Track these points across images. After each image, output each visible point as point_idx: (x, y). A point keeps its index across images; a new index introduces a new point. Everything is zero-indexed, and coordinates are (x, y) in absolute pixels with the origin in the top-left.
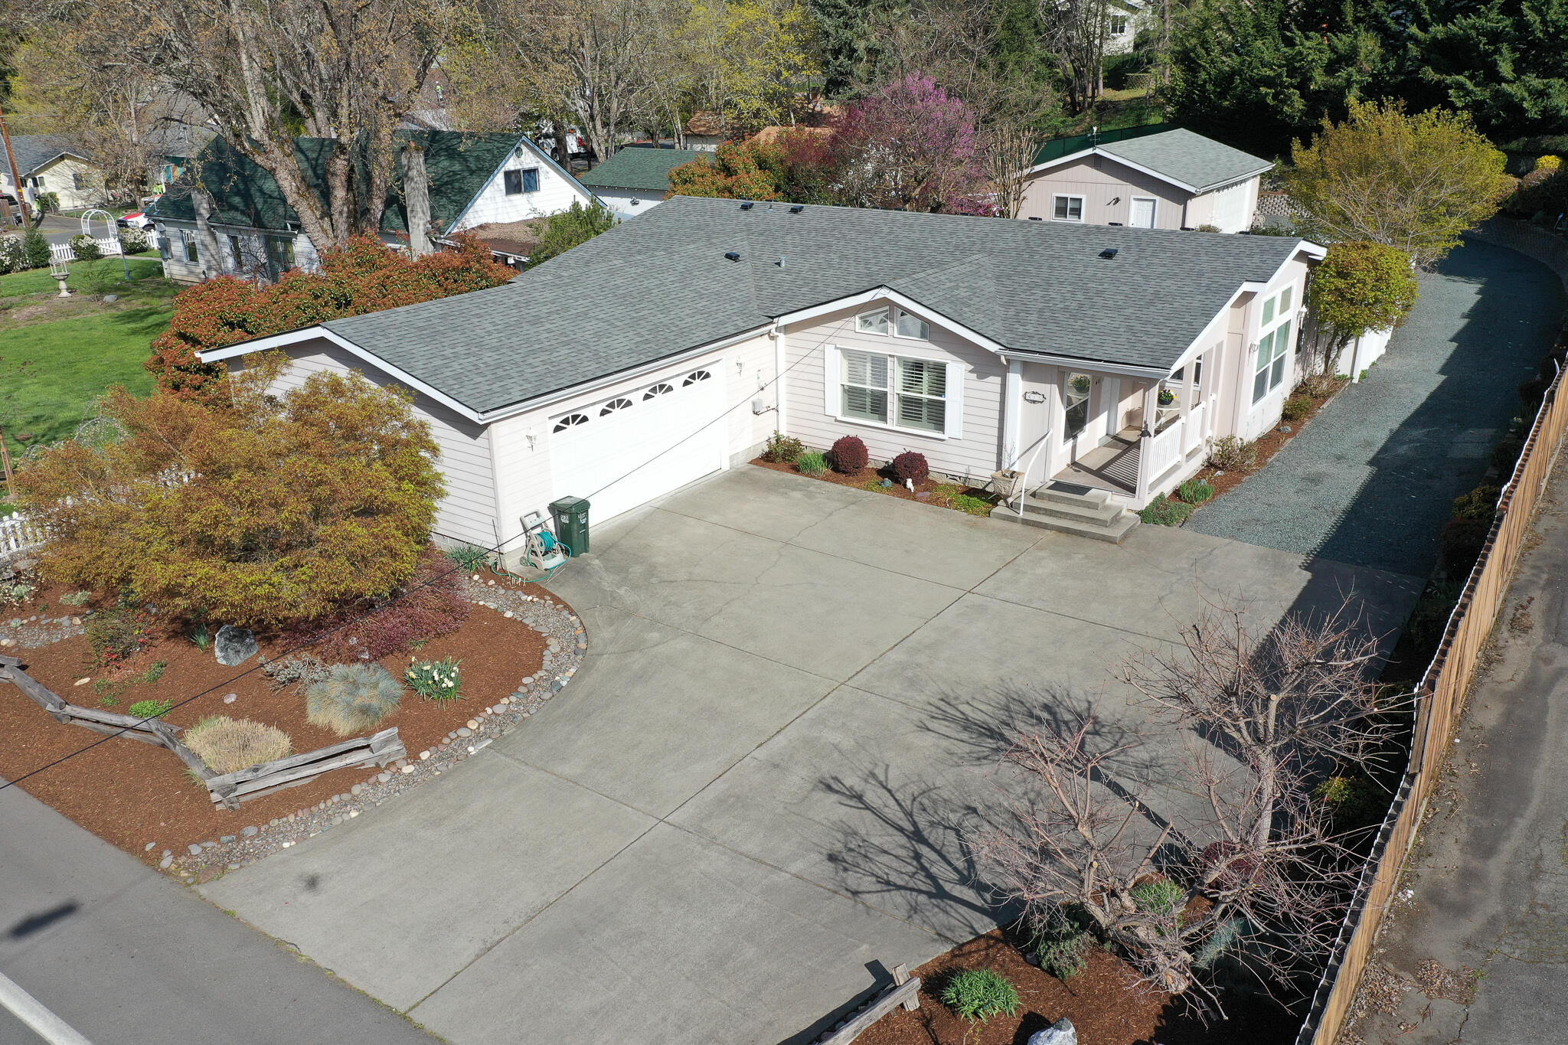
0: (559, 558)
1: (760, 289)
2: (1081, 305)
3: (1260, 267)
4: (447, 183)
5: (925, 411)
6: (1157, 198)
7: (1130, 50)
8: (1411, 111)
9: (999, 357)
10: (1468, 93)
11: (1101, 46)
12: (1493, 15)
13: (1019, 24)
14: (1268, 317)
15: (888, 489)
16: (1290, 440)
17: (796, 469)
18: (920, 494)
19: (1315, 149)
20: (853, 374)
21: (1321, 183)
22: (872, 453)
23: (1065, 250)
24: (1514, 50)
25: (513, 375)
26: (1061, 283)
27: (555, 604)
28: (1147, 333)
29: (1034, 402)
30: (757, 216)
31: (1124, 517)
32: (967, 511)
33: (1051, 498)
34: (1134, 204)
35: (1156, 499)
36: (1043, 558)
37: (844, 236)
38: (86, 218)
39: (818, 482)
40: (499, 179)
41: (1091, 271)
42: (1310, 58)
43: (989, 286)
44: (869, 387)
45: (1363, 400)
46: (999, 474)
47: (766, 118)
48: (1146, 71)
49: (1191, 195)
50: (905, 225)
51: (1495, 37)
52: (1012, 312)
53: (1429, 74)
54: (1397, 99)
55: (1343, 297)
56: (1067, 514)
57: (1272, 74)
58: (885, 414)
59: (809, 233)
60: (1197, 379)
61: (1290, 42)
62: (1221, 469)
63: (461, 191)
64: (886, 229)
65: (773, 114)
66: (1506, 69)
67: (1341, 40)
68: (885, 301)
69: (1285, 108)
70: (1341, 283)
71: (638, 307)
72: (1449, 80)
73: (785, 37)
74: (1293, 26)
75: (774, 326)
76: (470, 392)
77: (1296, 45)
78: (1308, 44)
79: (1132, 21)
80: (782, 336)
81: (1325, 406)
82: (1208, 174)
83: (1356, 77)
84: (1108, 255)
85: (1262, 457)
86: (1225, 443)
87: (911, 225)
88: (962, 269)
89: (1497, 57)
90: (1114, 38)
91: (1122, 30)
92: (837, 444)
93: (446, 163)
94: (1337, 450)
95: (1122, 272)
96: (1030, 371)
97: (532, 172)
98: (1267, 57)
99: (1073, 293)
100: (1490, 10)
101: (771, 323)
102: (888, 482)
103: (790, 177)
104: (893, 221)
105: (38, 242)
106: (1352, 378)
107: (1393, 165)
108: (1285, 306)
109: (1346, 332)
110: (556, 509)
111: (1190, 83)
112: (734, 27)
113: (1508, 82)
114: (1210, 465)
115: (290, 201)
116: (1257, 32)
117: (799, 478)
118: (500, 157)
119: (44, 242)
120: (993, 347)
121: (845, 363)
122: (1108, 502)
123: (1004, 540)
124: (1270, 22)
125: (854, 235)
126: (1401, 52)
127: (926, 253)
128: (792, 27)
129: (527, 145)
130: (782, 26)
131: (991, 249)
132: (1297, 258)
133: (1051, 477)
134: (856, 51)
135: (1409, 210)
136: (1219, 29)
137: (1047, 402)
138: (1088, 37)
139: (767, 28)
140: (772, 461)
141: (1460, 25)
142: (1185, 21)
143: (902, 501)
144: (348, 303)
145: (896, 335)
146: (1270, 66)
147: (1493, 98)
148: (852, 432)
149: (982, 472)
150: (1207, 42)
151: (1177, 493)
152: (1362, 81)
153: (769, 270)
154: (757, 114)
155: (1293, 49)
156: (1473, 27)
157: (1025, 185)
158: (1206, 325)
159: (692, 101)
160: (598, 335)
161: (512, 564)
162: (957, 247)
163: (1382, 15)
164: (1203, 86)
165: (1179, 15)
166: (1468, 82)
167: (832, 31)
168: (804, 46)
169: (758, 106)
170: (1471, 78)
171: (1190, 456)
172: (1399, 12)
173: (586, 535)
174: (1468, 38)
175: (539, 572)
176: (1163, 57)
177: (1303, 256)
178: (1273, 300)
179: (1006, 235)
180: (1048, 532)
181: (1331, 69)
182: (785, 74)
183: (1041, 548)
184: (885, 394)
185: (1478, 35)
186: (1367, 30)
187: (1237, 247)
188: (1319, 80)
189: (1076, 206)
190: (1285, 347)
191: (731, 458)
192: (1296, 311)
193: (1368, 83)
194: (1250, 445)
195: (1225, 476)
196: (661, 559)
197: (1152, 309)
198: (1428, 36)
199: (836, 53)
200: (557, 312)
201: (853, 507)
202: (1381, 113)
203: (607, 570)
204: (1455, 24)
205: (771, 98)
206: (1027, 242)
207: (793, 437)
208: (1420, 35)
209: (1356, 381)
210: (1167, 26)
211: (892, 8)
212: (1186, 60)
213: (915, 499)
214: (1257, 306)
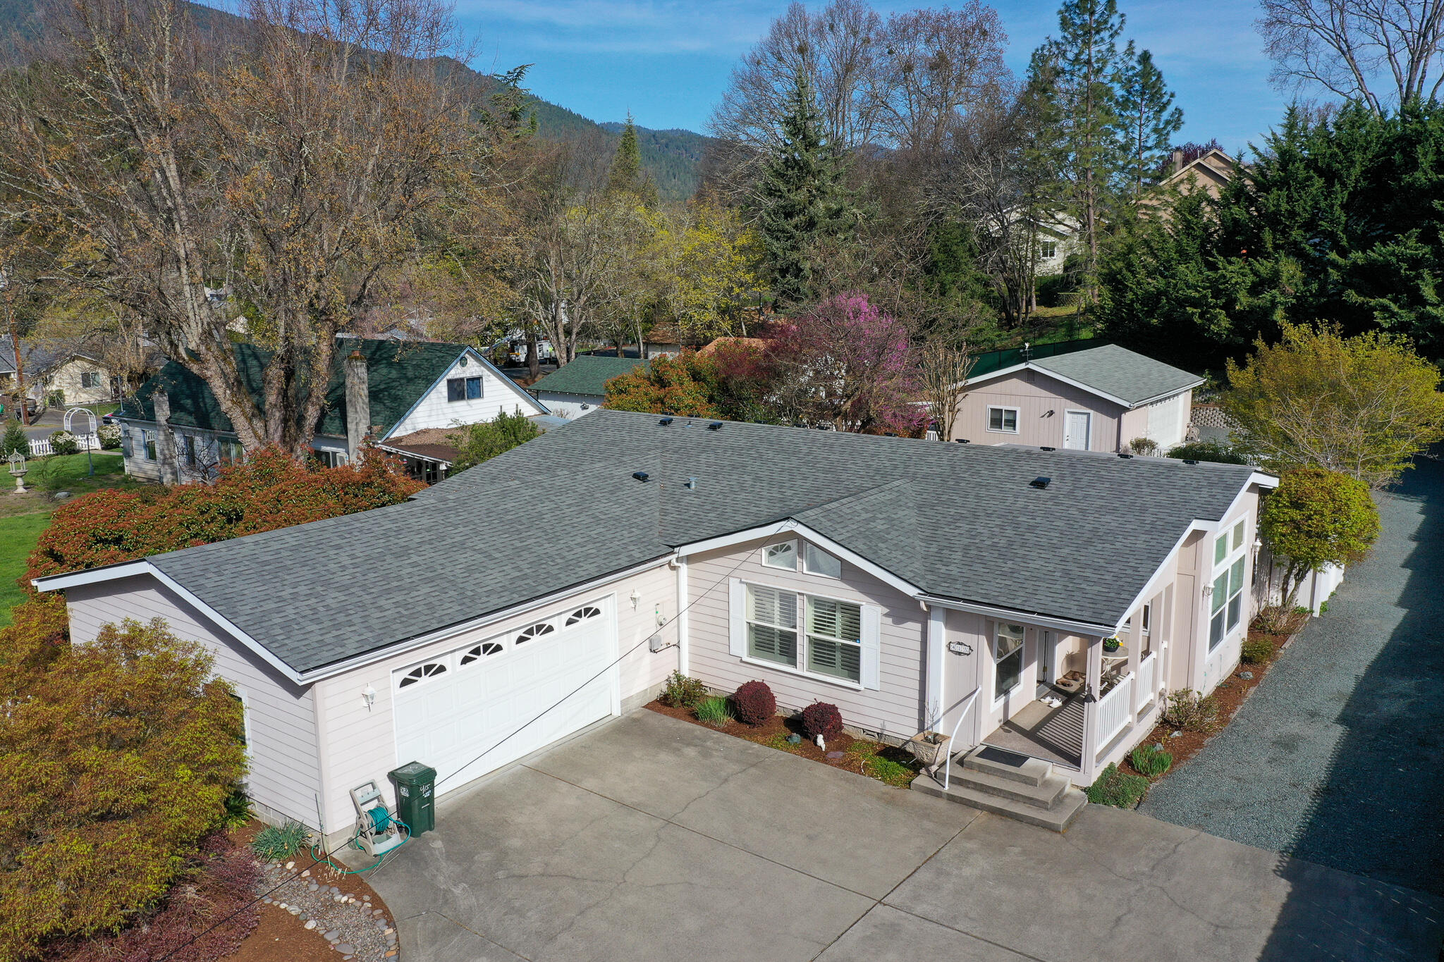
0: (395, 840)
1: (664, 512)
2: (1011, 544)
3: (1210, 503)
4: (385, 390)
5: (838, 656)
6: (1092, 412)
7: (1060, 272)
8: (1346, 334)
9: (918, 602)
10: (1393, 315)
11: (1033, 269)
12: (1412, 242)
13: (954, 248)
14: (1221, 554)
15: (795, 745)
16: (1252, 690)
17: (694, 717)
18: (831, 755)
19: (1250, 369)
20: (761, 611)
21: (1259, 402)
22: (780, 700)
23: (994, 477)
24: (1435, 276)
25: (355, 621)
26: (989, 515)
27: (373, 908)
28: (1086, 579)
29: (960, 654)
30: (675, 432)
31: (1068, 795)
32: (884, 780)
33: (981, 768)
34: (1068, 416)
35: (1105, 772)
36: (972, 852)
37: (761, 456)
38: (68, 416)
39: (717, 735)
40: (442, 387)
41: (1021, 502)
42: (1233, 281)
43: (909, 516)
44: (777, 626)
45: (1327, 639)
46: (920, 737)
47: (719, 329)
48: (1075, 291)
49: (1126, 410)
50: (825, 445)
51: (1416, 263)
52: (934, 549)
53: (1353, 296)
54: (1331, 322)
55: (1299, 528)
56: (1000, 791)
57: (1197, 295)
58: (795, 657)
59: (725, 451)
60: (1145, 625)
61: (1213, 267)
62: (1178, 729)
63: (396, 398)
64: (805, 449)
65: (726, 326)
66: (1429, 292)
67: (1262, 265)
68: (792, 535)
69: (1212, 326)
70: (1296, 515)
71: (524, 534)
72: (1373, 302)
73: (737, 258)
74: (1214, 252)
75: (676, 556)
76: (296, 644)
77: (1219, 269)
78: (1230, 268)
79: (1060, 246)
80: (684, 568)
81: (1286, 645)
82: (1140, 389)
83: (1280, 299)
84: (1040, 484)
85: (1224, 713)
86: (1178, 696)
87: (832, 446)
88: (881, 497)
89: (1419, 282)
90: (1044, 261)
91: (1052, 254)
92: (740, 689)
93: (385, 371)
94: (1307, 704)
95: (1057, 504)
96: (954, 619)
97: (476, 381)
98: (1191, 280)
99: (1001, 527)
100: (1408, 238)
101: (672, 553)
102: (796, 737)
103: (724, 387)
104: (813, 441)
105: (18, 438)
106: (1312, 611)
107: (1334, 386)
108: (1238, 542)
109: (1304, 564)
110: (395, 777)
111: (1118, 304)
112: (690, 248)
113: (1432, 305)
114: (1165, 723)
115: (223, 408)
116: (1180, 256)
117: (697, 729)
118: (446, 366)
119: (23, 437)
120: (911, 591)
121: (752, 598)
122: (1049, 775)
123: (928, 825)
124: (1192, 247)
125: (771, 454)
126: (1322, 276)
127: (844, 476)
128: (743, 250)
129: (471, 355)
130: (734, 248)
131: (915, 473)
132: (1250, 490)
133: (982, 740)
134: (802, 270)
135: (1356, 434)
136: (1144, 254)
137: (974, 654)
138: (1020, 260)
139: (721, 250)
140: (670, 705)
141: (1379, 252)
142: (1110, 247)
143: (811, 763)
144: (239, 518)
145: (805, 571)
146: (1195, 288)
147: (1417, 319)
148: (758, 676)
149: (902, 729)
150: (1133, 266)
151: (1128, 760)
152: (1287, 303)
153: (678, 492)
154: (710, 326)
155: (1216, 273)
156: (1393, 254)
157: (960, 397)
158: (1153, 571)
159: (655, 311)
160: (469, 570)
161: (335, 847)
162: (877, 471)
163: (1301, 242)
164: (1131, 305)
165: (1104, 241)
166: (1392, 305)
167: (780, 253)
168: (754, 267)
169: (710, 318)
170: (1395, 301)
171: (1142, 714)
172: (1317, 240)
173: (431, 810)
174: (1388, 264)
175: (368, 859)
176: (1089, 278)
177: (1255, 487)
178: (1225, 537)
179: (931, 459)
180: (978, 812)
181: (1254, 290)
182: (737, 290)
183: (969, 837)
184: (795, 634)
185: (1398, 261)
186: (1287, 255)
187: (1182, 479)
188: (1244, 301)
189: (1011, 417)
190: (1240, 586)
191: (624, 703)
192: (1250, 544)
193: (1292, 304)
194: (1208, 700)
195: (1183, 737)
196: (516, 843)
197: (1091, 549)
198: (1348, 262)
199: (784, 272)
200: (430, 542)
201: (753, 770)
202: (1317, 335)
203: (449, 857)
204: (1374, 251)
205: (723, 312)
206: (953, 468)
207: (695, 677)
208: (1341, 261)
209: (1316, 615)
210: (1094, 250)
211: (837, 233)
212: (1113, 281)
213: (825, 761)
214: (1209, 545)
